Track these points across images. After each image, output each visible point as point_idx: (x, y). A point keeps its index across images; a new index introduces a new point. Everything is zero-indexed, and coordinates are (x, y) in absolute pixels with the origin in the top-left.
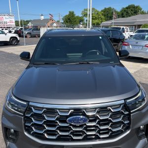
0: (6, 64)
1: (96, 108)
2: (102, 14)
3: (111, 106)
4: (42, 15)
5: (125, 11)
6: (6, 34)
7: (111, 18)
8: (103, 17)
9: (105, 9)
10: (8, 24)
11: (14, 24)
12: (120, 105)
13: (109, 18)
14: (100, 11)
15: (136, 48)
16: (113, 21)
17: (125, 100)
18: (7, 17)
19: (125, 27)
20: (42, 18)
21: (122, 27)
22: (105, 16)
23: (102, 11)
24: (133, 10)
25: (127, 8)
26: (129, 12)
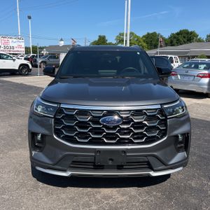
0: (16, 95)
1: (130, 111)
2: (144, 41)
3: (146, 110)
4: (62, 40)
5: (175, 38)
6: (14, 60)
7: (156, 47)
8: (145, 44)
9: (148, 34)
10: (15, 49)
11: (24, 50)
12: (156, 109)
13: (153, 47)
14: (141, 36)
15: (186, 79)
16: (159, 50)
17: (161, 104)
18: (15, 40)
19: (173, 56)
20: (62, 43)
21: (169, 56)
22: (147, 43)
23: (144, 36)
24: (185, 37)
25: (178, 34)
26: (181, 39)
